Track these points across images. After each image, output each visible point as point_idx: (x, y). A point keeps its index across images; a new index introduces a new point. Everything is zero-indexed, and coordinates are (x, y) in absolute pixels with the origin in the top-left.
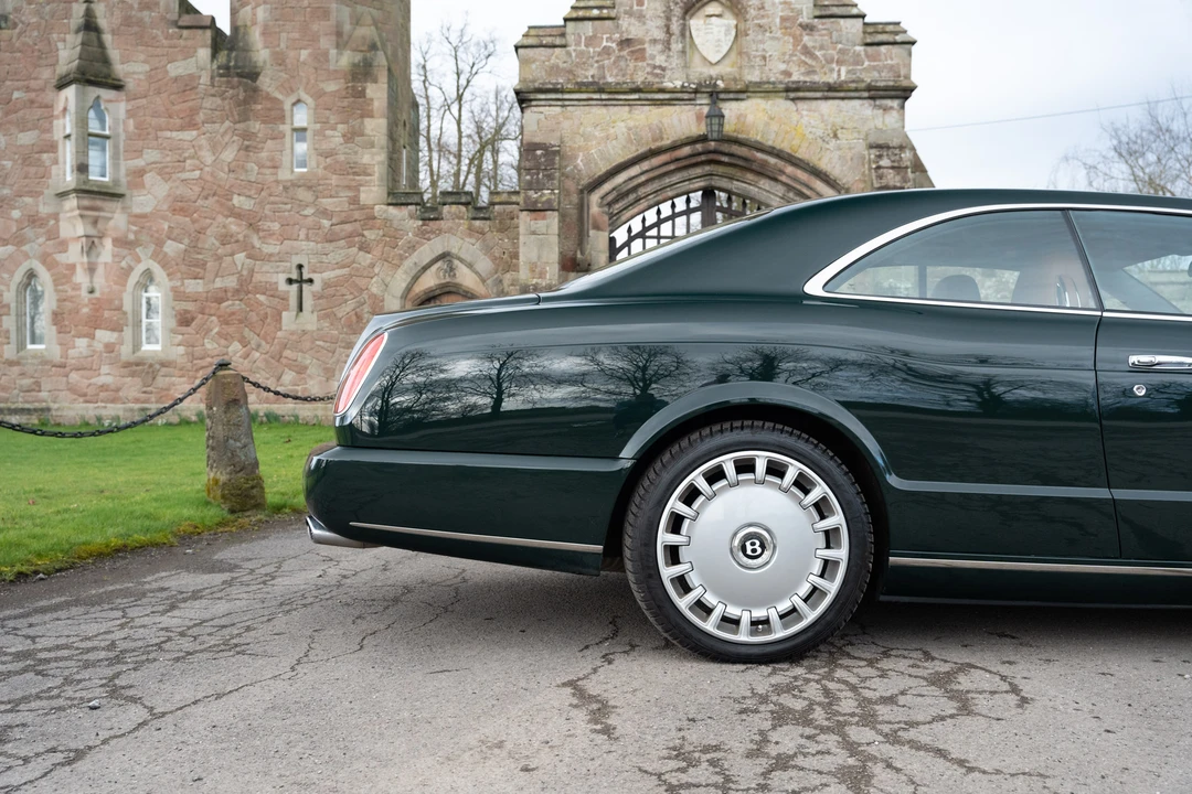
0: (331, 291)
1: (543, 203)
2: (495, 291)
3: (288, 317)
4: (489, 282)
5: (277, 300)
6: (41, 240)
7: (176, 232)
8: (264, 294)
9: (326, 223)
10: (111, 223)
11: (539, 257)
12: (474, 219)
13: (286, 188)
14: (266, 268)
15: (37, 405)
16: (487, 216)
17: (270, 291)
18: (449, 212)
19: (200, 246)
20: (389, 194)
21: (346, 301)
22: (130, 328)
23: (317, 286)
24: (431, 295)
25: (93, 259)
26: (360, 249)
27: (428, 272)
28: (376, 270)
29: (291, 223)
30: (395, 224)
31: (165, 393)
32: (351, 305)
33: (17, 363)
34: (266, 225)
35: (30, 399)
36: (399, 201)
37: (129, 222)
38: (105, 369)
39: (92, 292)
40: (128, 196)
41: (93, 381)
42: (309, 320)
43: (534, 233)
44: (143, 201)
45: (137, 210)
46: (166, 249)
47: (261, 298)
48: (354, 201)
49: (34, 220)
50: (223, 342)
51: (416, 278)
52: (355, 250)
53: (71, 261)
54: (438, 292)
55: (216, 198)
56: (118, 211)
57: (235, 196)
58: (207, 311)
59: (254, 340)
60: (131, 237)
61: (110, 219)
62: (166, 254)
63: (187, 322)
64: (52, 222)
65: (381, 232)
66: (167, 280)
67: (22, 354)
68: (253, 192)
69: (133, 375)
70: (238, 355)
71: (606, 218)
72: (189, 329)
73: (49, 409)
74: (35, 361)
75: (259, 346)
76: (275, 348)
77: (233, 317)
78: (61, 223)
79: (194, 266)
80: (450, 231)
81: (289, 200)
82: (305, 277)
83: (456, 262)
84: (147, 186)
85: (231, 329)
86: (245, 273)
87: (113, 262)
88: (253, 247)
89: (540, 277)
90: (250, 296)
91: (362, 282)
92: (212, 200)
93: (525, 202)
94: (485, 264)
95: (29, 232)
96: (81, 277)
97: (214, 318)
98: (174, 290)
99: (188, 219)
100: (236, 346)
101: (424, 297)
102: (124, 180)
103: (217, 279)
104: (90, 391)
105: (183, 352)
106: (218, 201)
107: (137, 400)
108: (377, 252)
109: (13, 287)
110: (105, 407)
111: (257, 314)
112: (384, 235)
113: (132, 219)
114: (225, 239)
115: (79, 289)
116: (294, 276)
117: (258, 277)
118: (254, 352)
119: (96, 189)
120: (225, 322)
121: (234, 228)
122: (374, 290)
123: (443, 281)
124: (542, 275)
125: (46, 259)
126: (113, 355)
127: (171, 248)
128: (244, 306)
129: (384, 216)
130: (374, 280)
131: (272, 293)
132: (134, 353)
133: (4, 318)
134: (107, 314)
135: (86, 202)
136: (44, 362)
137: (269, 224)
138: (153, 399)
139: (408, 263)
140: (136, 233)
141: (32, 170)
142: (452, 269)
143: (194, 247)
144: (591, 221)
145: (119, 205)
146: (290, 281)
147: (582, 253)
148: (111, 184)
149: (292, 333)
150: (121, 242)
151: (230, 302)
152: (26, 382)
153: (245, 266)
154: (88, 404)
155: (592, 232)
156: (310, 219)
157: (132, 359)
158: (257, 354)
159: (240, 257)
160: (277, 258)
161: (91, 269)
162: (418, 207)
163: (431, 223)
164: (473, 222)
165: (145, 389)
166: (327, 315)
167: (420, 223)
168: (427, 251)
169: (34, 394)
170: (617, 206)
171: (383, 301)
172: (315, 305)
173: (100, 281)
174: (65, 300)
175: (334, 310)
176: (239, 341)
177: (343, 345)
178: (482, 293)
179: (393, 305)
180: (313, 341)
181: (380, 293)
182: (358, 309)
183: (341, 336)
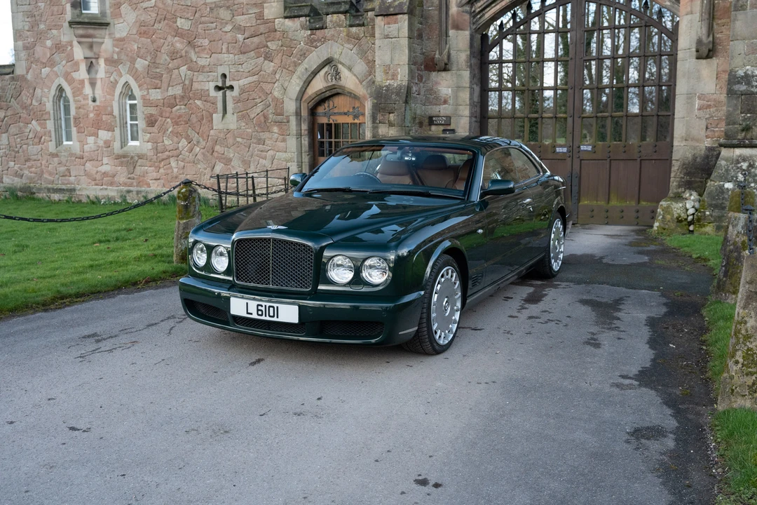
0: (245, 96)
1: (394, 8)
2: (369, 91)
3: (217, 117)
4: (364, 83)
5: (209, 104)
6: (64, 62)
7: (143, 51)
8: (200, 99)
9: (240, 37)
10: (103, 46)
11: (392, 59)
12: (351, 26)
13: (211, 9)
14: (201, 78)
15: (69, 186)
16: (361, 22)
17: (203, 95)
18: (331, 21)
19: (157, 62)
20: (285, 8)
21: (256, 104)
22: (119, 128)
23: (236, 92)
24: (323, 96)
25: (93, 75)
26: (265, 59)
27: (318, 76)
28: (277, 76)
29: (217, 39)
30: (290, 35)
31: (141, 179)
32: (260, 107)
33: (56, 155)
34: (200, 41)
35: (66, 182)
36: (293, 14)
37: (114, 46)
38: (105, 160)
39: (94, 101)
40: (112, 24)
41: (100, 169)
42: (232, 121)
43: (387, 37)
44: (122, 28)
45: (118, 36)
46: (136, 66)
47: (198, 102)
48: (260, 16)
49: (58, 47)
50: (175, 139)
51: (308, 83)
52: (262, 59)
53: (81, 78)
54: (328, 94)
55: (166, 21)
56: (107, 37)
57: (179, 19)
58: (164, 114)
59: (195, 137)
60: (116, 57)
61: (103, 43)
62: (137, 69)
63: (152, 123)
64: (69, 48)
65: (280, 43)
66: (138, 90)
67: (59, 148)
68: (190, 14)
69: (121, 164)
70: (184, 149)
71: (467, 17)
72: (155, 129)
73: (74, 190)
74: (65, 154)
75: (198, 142)
76: (209, 144)
77: (181, 119)
78: (74, 48)
79: (154, 78)
80: (332, 38)
81: (214, 20)
82: (228, 84)
83: (340, 66)
84: (123, 16)
85: (180, 129)
86: (187, 82)
87: (106, 77)
88: (192, 61)
89: (393, 79)
90: (191, 101)
91: (267, 87)
92: (163, 23)
93: (380, 8)
94: (361, 67)
95: (57, 57)
96: (88, 90)
97: (169, 120)
98: (143, 98)
99: (149, 40)
100: (184, 142)
101: (317, 98)
102: (108, 12)
103: (170, 88)
104: (98, 177)
105: (150, 147)
106: (167, 24)
107: (125, 184)
108: (277, 60)
109: (51, 99)
110: (106, 189)
111: (196, 116)
112: (282, 46)
113: (115, 42)
114: (174, 55)
115: (88, 99)
116: (220, 84)
117: (196, 86)
118: (195, 147)
119: (86, 20)
120: (176, 123)
121: (178, 45)
122: (276, 94)
123: (330, 84)
124: (394, 77)
125: (67, 76)
126: (109, 149)
127: (141, 64)
128: (187, 110)
129: (282, 27)
130: (276, 85)
131: (205, 98)
132: (122, 148)
133: (47, 121)
134: (104, 118)
135: (81, 32)
136: (71, 155)
137: (201, 40)
138: (135, 184)
139: (301, 69)
140: (118, 53)
141: (55, 8)
142: (338, 73)
143: (154, 63)
144: (450, 22)
145: (107, 32)
146: (218, 88)
147: (441, 54)
148: (99, 16)
149: (220, 132)
150: (111, 62)
151: (178, 107)
152: (62, 169)
153: (187, 77)
154: (96, 187)
155: (452, 32)
156: (229, 34)
157: (121, 152)
158: (198, 149)
159: (184, 69)
160: (208, 69)
161: (93, 84)
162: (308, 18)
163: (318, 32)
164: (351, 28)
165: (130, 176)
166: (243, 116)
167: (309, 32)
168: (314, 59)
169: (67, 178)
170: (479, 4)
171: (283, 103)
172: (234, 108)
173: (99, 93)
174: (80, 108)
175: (248, 111)
176: (186, 138)
177: (255, 141)
178: (361, 93)
179: (290, 106)
180: (235, 137)
181: (280, 97)
182: (265, 111)
183: (254, 134)
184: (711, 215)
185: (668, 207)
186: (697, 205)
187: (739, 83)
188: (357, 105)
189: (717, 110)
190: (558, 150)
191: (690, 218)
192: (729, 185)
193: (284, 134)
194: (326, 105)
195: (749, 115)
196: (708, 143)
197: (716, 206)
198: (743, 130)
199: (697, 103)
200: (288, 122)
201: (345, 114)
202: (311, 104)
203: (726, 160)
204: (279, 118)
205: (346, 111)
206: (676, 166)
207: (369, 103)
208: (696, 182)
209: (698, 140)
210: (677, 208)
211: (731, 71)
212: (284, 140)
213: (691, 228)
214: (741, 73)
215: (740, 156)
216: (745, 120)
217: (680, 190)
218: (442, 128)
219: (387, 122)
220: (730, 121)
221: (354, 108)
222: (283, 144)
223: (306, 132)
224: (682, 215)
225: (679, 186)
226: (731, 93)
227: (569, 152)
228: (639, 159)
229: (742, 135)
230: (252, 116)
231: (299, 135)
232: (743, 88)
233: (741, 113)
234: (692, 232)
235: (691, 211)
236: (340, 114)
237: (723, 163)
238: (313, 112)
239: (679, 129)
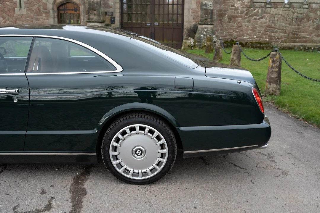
0: (30, 1)
2: (82, 2)
3: (17, 10)
5: (13, 4)
8: (9, 2)
21: (35, 5)
24: (63, 3)
32: (37, 6)
42: (24, 11)
54: (65, 2)
59: (7, 17)
70: (2, 22)
75: (9, 19)
76: (14, 20)
90: (4, 2)
100: (1, 19)
101: (60, 4)
111: (7, 8)
118: (7, 21)
128: (2, 6)
131: (11, 2)
149: (19, 15)
158: (9, 22)
166: (30, 9)
171: (47, 5)
172: (25, 6)
175: (31, 8)
176: (2, 17)
177: (35, 19)
178: (79, 3)
179: (50, 6)
180: (26, 18)
181: (45, 2)
182: (39, 8)
183: (34, 16)
184: (198, 44)
185: (186, 42)
186: (194, 41)
187: (204, 6)
188: (76, 7)
189: (196, 13)
190: (147, 24)
191: (192, 45)
192: (202, 36)
193: (48, 17)
194: (63, 6)
195: (206, 15)
196: (194, 23)
197: (199, 42)
198: (205, 20)
199: (191, 11)
200: (49, 12)
201: (71, 10)
202: (58, 6)
203: (201, 28)
204: (45, 11)
205: (71, 9)
206: (185, 30)
207: (82, 6)
208: (191, 35)
209: (191, 22)
210: (188, 42)
211: (202, 2)
212: (48, 19)
213: (192, 48)
214: (204, 3)
215: (204, 27)
216: (205, 17)
217: (187, 37)
218: (110, 16)
219: (93, 14)
220: (202, 17)
221: (75, 8)
222: (47, 21)
223: (56, 16)
224: (190, 44)
225: (187, 36)
226: (202, 9)
227: (151, 25)
228: (172, 28)
229: (204, 21)
230: (33, 9)
231: (54, 17)
232: (205, 7)
233: (205, 15)
234: (193, 49)
235: (192, 43)
236: (69, 10)
237: (200, 29)
238: (58, 9)
239: (186, 19)
